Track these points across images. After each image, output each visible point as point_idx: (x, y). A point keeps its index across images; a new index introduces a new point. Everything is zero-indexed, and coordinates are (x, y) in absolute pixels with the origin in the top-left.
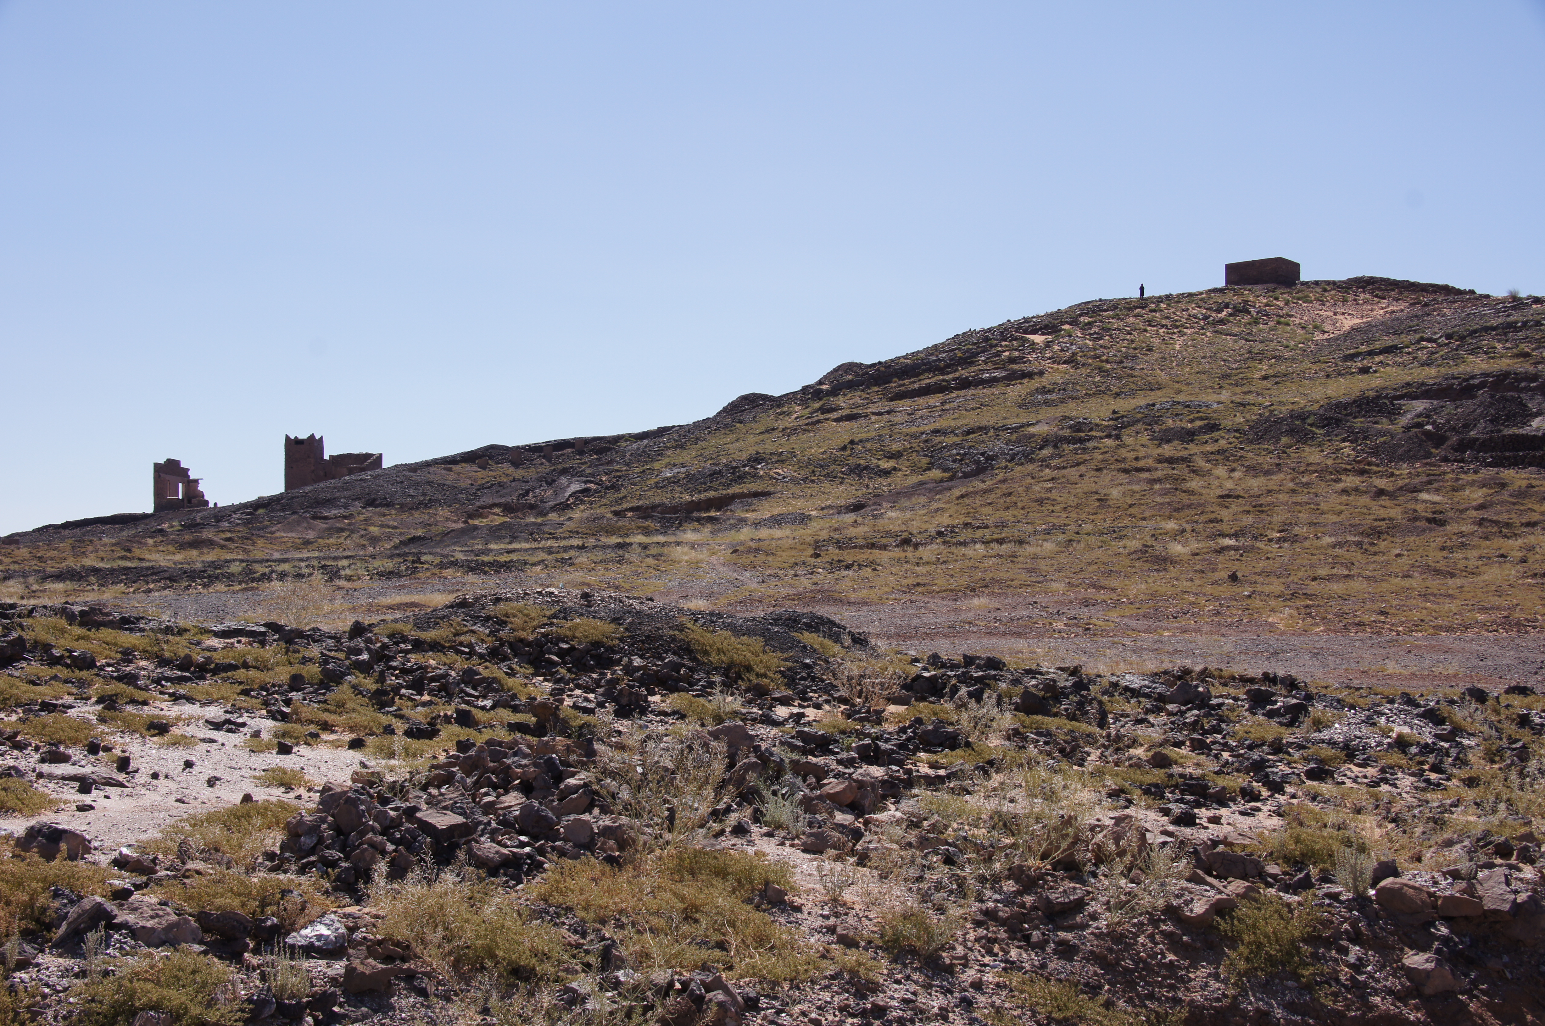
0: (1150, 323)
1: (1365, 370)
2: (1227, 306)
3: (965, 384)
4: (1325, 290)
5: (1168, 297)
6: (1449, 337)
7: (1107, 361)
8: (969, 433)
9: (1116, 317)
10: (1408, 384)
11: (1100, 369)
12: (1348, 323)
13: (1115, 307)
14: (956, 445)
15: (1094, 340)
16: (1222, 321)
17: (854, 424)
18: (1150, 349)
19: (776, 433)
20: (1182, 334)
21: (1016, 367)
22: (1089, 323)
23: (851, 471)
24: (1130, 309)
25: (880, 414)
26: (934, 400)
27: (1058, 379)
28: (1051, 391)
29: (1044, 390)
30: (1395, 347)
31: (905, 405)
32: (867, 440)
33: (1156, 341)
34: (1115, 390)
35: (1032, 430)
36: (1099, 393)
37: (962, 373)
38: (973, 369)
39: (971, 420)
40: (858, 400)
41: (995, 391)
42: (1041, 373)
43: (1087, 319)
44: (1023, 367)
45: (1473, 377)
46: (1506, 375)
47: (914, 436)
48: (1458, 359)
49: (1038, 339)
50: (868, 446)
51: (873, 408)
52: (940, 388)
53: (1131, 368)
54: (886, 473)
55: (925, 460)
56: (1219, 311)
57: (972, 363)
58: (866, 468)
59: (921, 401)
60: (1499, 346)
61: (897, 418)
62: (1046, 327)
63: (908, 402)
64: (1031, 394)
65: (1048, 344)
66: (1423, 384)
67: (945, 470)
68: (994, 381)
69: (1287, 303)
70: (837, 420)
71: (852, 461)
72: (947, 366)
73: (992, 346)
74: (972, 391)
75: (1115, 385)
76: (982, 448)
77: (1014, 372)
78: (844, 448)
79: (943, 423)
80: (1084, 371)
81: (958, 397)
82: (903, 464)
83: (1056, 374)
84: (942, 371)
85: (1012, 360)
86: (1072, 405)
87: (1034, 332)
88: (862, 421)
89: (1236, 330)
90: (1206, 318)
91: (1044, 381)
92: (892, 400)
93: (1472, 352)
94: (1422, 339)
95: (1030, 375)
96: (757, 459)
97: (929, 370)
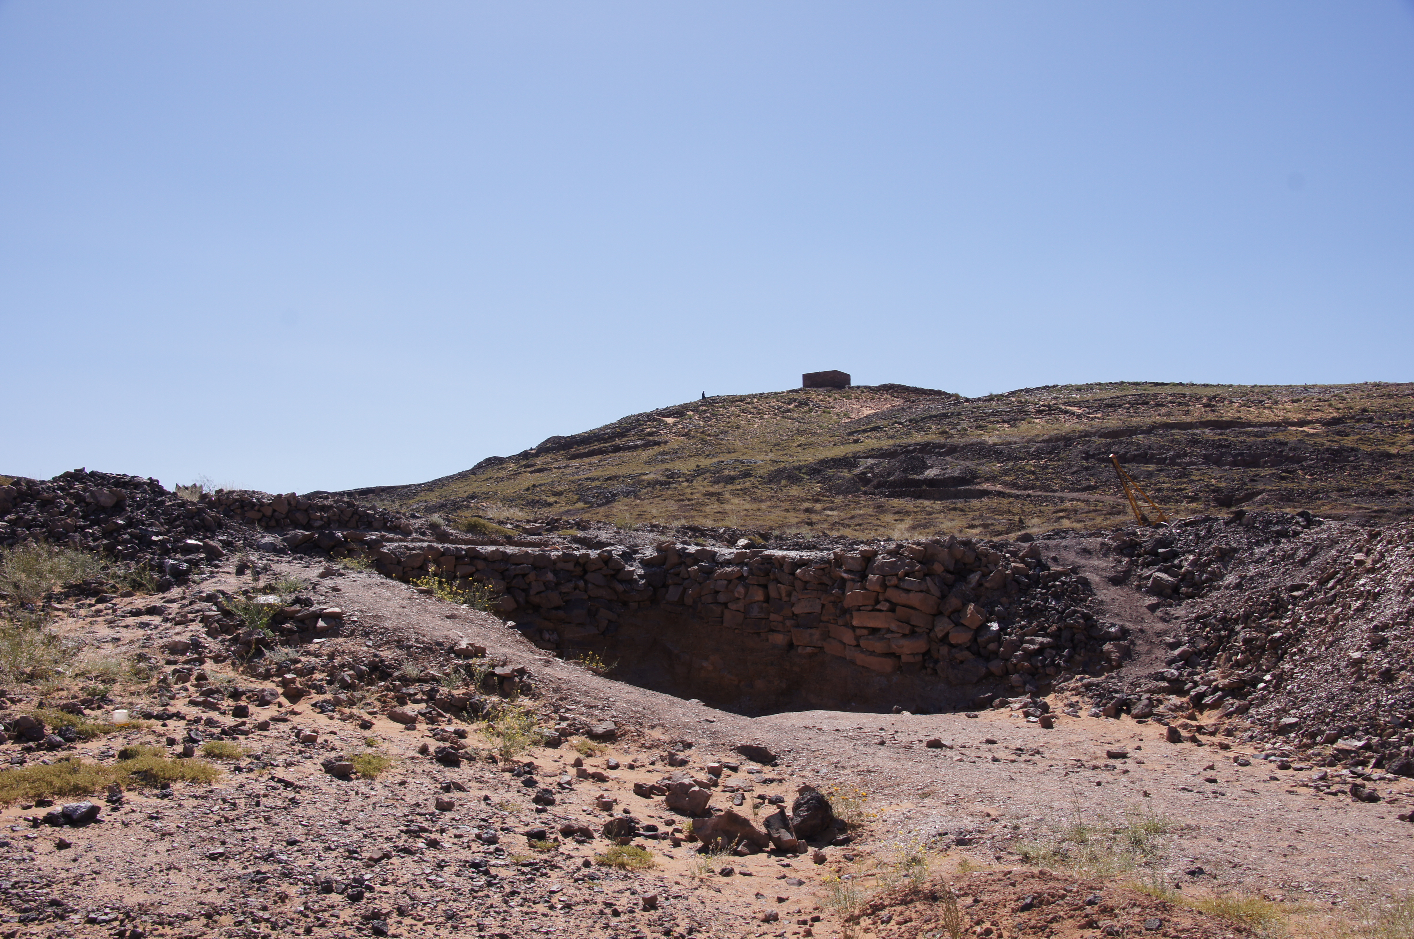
0: (743, 411)
1: (856, 441)
2: (795, 401)
3: (617, 449)
4: (863, 392)
5: (761, 395)
6: (910, 421)
7: (709, 435)
8: (606, 480)
9: (724, 407)
10: (873, 449)
11: (703, 440)
12: (866, 412)
13: (724, 400)
14: (597, 487)
15: (705, 421)
16: (789, 410)
17: (541, 475)
18: (738, 428)
19: (492, 481)
20: (761, 418)
21: (651, 438)
22: (705, 411)
23: (528, 504)
24: (733, 402)
25: (559, 468)
26: (595, 460)
27: (676, 446)
28: (667, 454)
29: (664, 453)
30: (879, 427)
31: (576, 463)
32: (544, 484)
33: (743, 422)
34: (707, 453)
35: (645, 477)
36: (697, 454)
37: (617, 442)
38: (625, 439)
39: (612, 471)
40: (549, 460)
41: (635, 454)
42: (666, 442)
43: (704, 408)
44: (656, 438)
45: (910, 446)
46: (927, 444)
47: (573, 482)
48: (908, 434)
49: (670, 420)
50: (543, 488)
51: (556, 465)
52: (601, 452)
53: (722, 440)
54: (550, 505)
55: (576, 497)
56: (789, 404)
57: (625, 436)
58: (538, 501)
59: (587, 460)
60: (933, 427)
61: (570, 470)
62: (677, 413)
63: (579, 460)
64: (656, 456)
65: (675, 424)
66: (881, 449)
67: (586, 503)
68: (636, 447)
69: (835, 399)
70: (531, 472)
71: (531, 497)
72: (610, 438)
73: (640, 425)
74: (621, 454)
75: (708, 449)
76: (611, 489)
77: (650, 441)
78: (528, 489)
79: (594, 474)
80: (692, 441)
81: (611, 457)
82: (562, 500)
83: (675, 442)
84: (605, 441)
85: (650, 434)
86: (678, 462)
87: (669, 416)
88: (546, 473)
89: (796, 416)
90: (779, 408)
91: (666, 448)
92: (569, 459)
93: (917, 431)
94: (896, 423)
95: (658, 444)
96: (473, 497)
97: (597, 441)
